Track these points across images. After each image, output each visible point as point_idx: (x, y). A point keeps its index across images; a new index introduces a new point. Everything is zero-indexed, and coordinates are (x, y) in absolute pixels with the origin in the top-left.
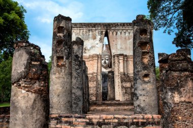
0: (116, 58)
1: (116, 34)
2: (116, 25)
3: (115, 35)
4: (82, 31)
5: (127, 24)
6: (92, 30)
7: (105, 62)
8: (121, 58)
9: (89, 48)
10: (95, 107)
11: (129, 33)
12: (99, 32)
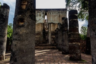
0: (49, 24)
1: (50, 14)
6: (39, 12)
8: (52, 24)
9: (38, 20)
11: (56, 13)
12: (42, 13)
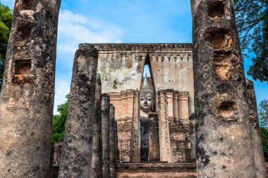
0: (162, 95)
1: (163, 60)
2: (162, 46)
3: (160, 61)
4: (111, 55)
5: (178, 45)
6: (125, 54)
7: (146, 103)
8: (170, 96)
9: (121, 81)
10: (125, 174)
11: (182, 58)
12: (136, 57)
